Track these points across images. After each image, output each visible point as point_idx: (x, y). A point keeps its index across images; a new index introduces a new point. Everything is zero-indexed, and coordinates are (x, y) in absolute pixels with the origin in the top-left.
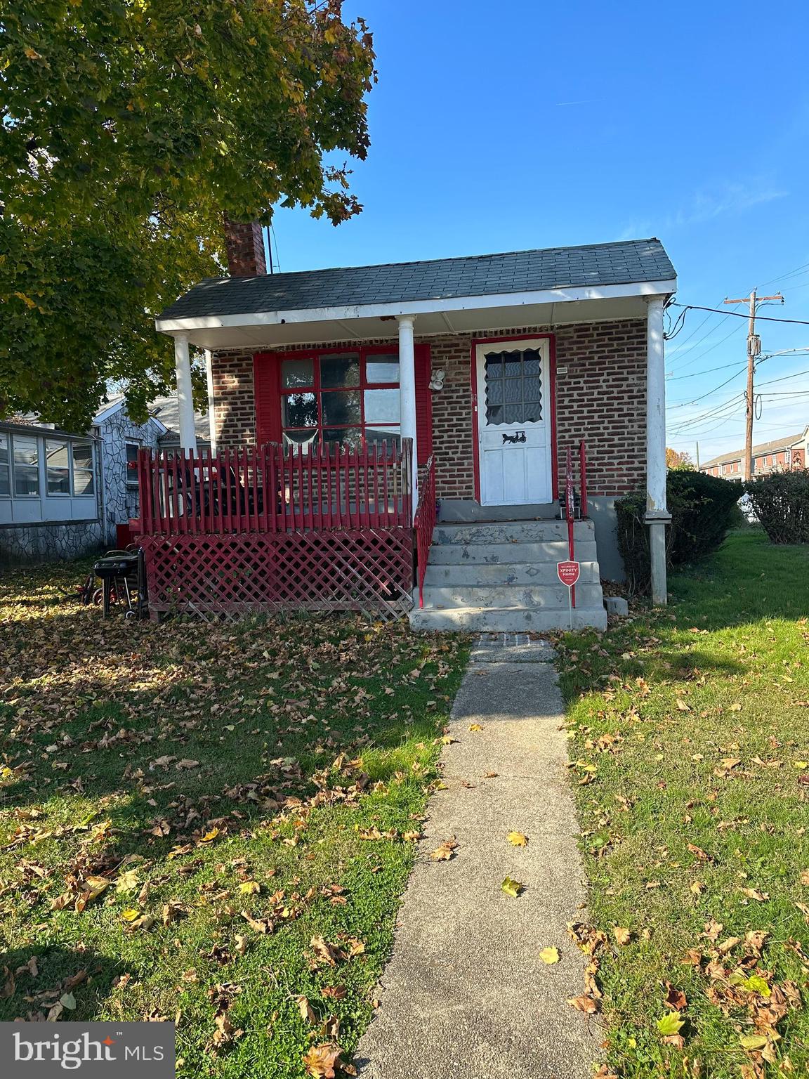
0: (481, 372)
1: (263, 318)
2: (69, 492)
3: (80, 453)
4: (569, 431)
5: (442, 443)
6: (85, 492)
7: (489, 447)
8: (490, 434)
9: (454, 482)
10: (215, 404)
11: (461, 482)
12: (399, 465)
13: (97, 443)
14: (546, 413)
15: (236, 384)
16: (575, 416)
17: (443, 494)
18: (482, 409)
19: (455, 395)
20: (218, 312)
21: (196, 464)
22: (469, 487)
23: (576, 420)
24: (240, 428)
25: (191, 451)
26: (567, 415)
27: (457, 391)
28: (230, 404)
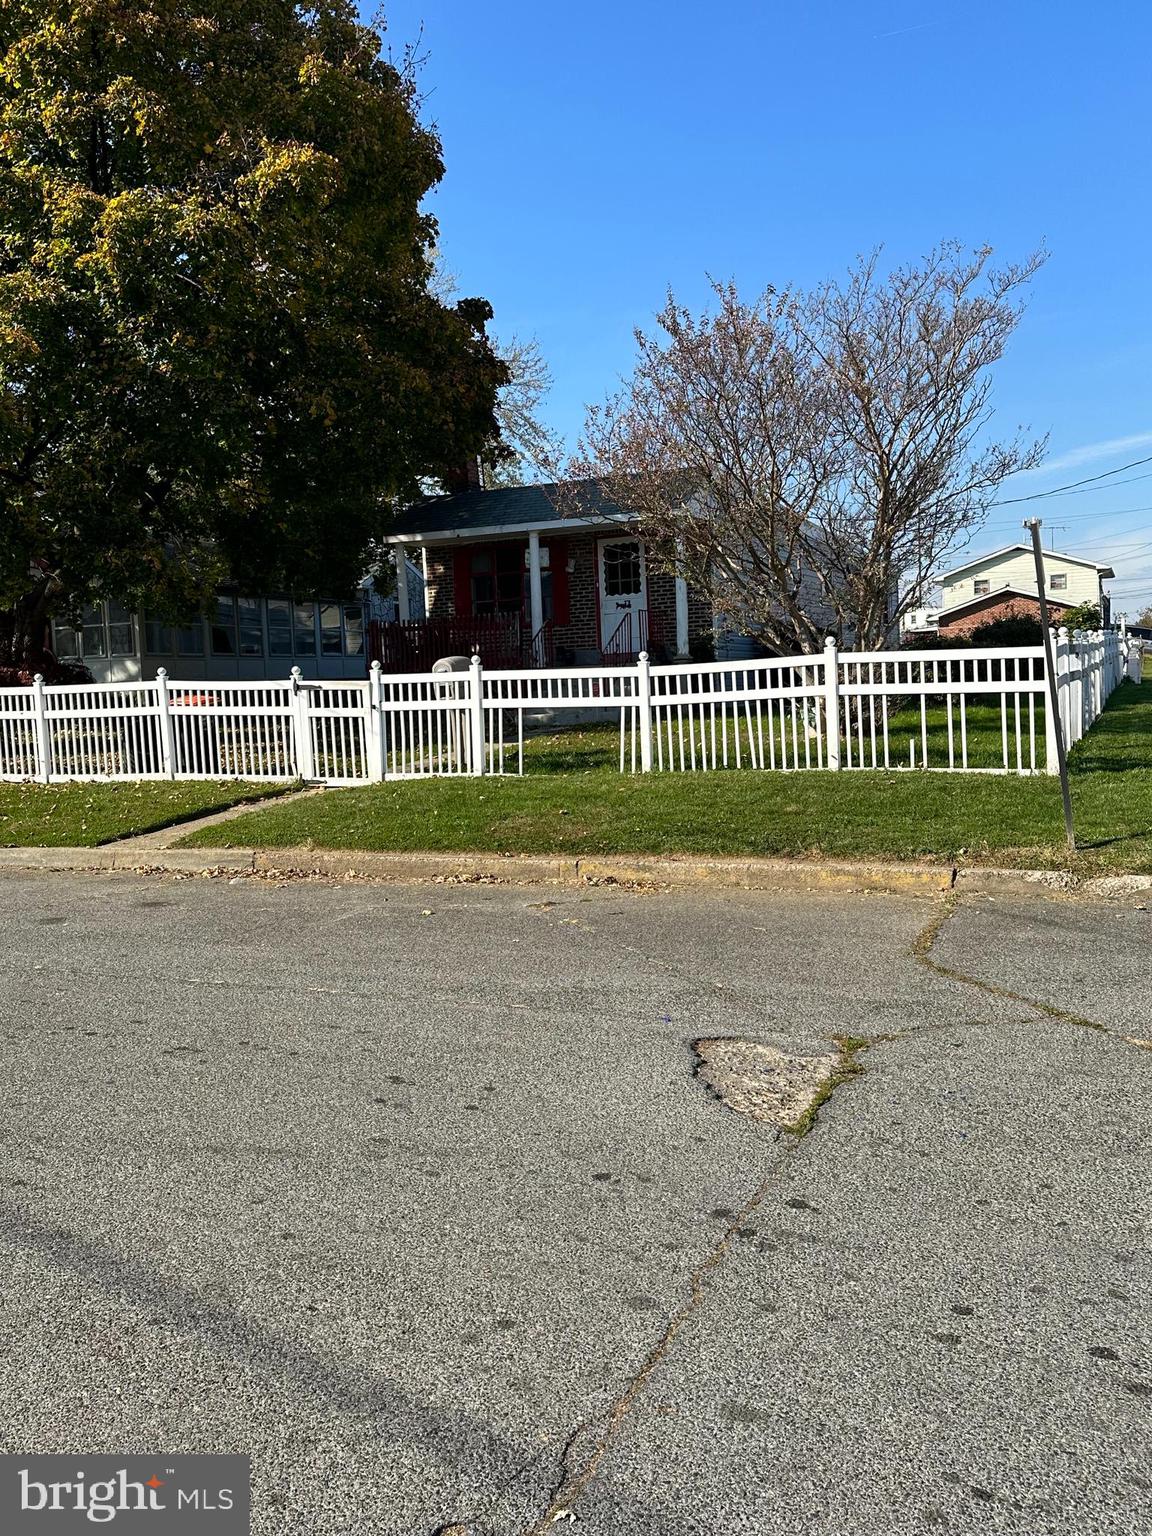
0: (601, 560)
1: (448, 534)
2: (341, 652)
3: (352, 614)
4: (657, 600)
5: (576, 609)
6: (358, 652)
7: (607, 612)
8: (609, 603)
9: (584, 637)
10: (429, 585)
11: (589, 637)
12: (513, 628)
13: (367, 606)
14: (643, 587)
15: (442, 570)
16: (661, 589)
17: (578, 646)
18: (602, 585)
19: (584, 575)
20: (421, 530)
21: (405, 629)
22: (594, 641)
23: (662, 592)
24: (444, 601)
25: (404, 621)
26: (656, 589)
27: (585, 573)
28: (438, 584)
